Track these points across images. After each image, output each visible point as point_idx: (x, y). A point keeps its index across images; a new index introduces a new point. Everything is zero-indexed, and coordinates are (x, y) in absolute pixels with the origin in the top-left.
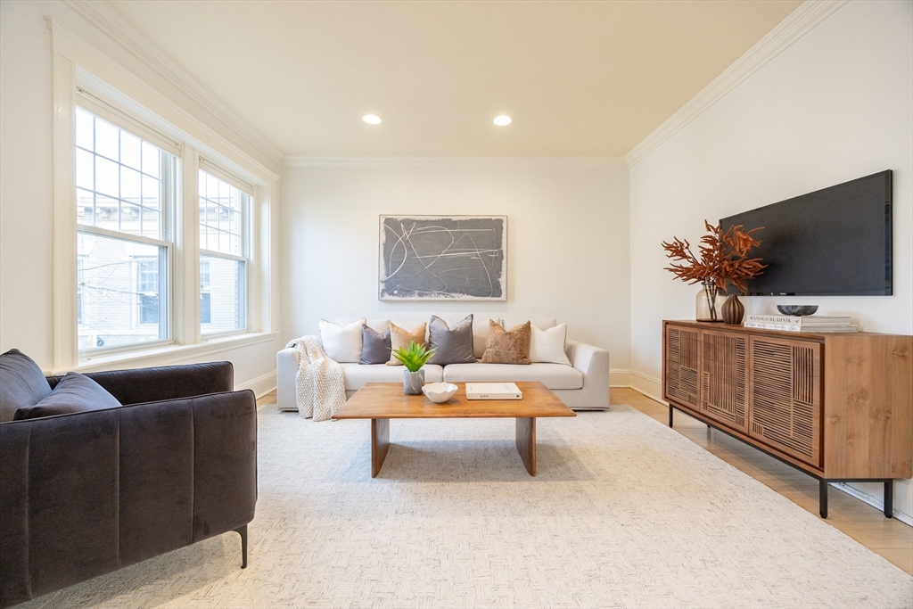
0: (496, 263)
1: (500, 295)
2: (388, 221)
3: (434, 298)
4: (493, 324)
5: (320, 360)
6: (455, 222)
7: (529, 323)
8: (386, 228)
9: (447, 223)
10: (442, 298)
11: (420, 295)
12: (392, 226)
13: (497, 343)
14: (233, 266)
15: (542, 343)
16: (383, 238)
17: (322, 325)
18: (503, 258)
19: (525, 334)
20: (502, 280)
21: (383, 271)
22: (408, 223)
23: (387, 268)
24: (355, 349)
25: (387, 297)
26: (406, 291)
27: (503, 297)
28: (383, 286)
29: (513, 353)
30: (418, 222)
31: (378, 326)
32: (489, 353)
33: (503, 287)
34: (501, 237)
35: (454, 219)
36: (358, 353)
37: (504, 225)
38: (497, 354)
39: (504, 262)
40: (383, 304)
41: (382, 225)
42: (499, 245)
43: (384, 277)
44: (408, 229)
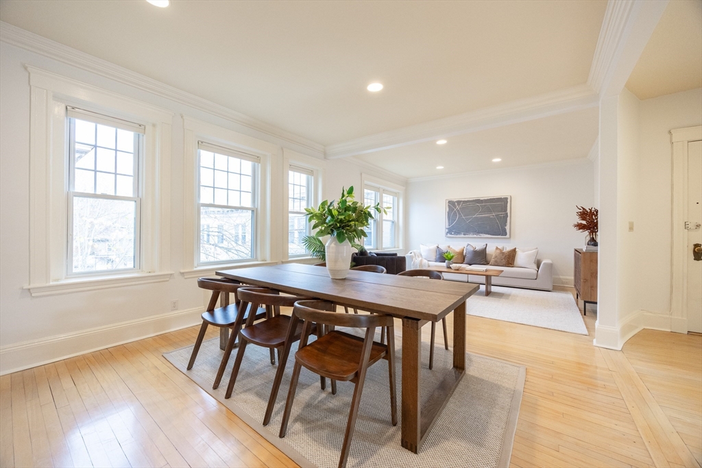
0: (504, 219)
1: (506, 234)
2: (450, 202)
3: (471, 236)
4: (497, 248)
5: (420, 259)
6: (482, 201)
7: (515, 249)
8: (449, 206)
9: (478, 201)
10: (475, 236)
11: (464, 234)
12: (451, 204)
13: (496, 257)
14: (390, 223)
15: (520, 258)
16: (448, 209)
17: (421, 246)
18: (507, 216)
19: (513, 253)
20: (507, 228)
21: (447, 224)
22: (459, 202)
23: (449, 223)
24: (433, 256)
25: (449, 235)
26: (458, 233)
27: (508, 236)
28: (447, 230)
29: (504, 262)
30: (463, 201)
31: (443, 247)
32: (492, 261)
33: (508, 231)
34: (507, 206)
35: (481, 199)
36: (434, 258)
37: (509, 200)
38: (496, 261)
39: (508, 218)
40: (448, 239)
41: (447, 204)
42: (506, 210)
43: (447, 227)
44: (459, 205)
